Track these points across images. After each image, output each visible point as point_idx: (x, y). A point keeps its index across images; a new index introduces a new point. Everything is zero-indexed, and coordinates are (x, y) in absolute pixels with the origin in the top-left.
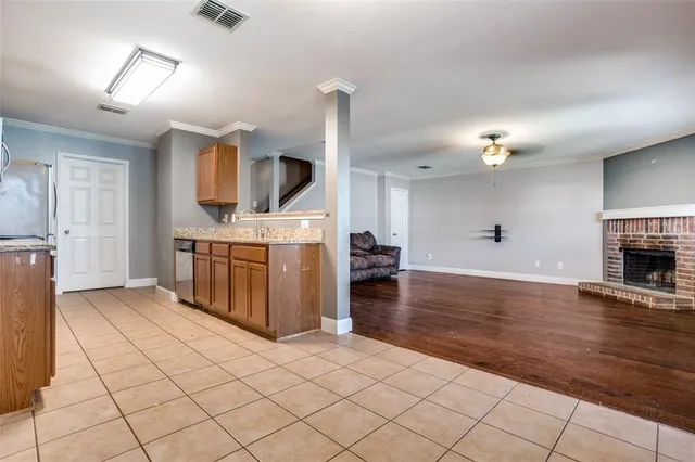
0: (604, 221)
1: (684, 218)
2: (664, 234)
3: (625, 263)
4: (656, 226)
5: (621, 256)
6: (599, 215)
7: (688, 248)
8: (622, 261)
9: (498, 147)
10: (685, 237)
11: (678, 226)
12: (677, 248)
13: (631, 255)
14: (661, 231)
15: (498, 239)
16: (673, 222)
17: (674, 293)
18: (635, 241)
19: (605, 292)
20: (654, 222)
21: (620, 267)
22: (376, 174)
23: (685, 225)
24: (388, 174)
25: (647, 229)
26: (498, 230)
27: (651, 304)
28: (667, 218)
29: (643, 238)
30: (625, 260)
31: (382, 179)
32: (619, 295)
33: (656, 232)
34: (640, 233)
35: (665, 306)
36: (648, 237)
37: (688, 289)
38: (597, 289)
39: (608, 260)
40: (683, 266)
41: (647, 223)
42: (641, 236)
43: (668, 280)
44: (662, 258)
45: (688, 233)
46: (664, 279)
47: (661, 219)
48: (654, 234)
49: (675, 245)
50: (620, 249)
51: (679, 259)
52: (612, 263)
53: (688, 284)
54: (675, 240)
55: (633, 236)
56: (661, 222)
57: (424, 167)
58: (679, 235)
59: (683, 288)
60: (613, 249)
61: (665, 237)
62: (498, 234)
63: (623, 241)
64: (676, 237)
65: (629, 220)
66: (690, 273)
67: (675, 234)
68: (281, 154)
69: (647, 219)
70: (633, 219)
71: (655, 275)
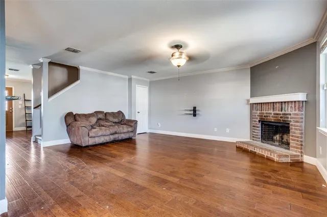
0: (251, 104)
1: (295, 102)
2: (283, 112)
3: (262, 130)
4: (279, 107)
5: (260, 125)
6: (248, 101)
7: (297, 122)
8: (260, 129)
9: (181, 53)
10: (295, 114)
11: (291, 107)
12: (291, 121)
13: (265, 125)
14: (281, 111)
15: (195, 115)
16: (288, 104)
17: (289, 149)
18: (267, 116)
19: (250, 149)
20: (278, 104)
21: (259, 132)
22: (127, 77)
23: (295, 106)
24: (133, 77)
25: (273, 109)
26: (195, 110)
27: (276, 158)
28: (285, 102)
29: (271, 115)
30: (262, 128)
31: (130, 80)
32: (258, 151)
33: (279, 111)
34: (269, 112)
35: (284, 160)
36: (274, 114)
37: (297, 148)
38: (245, 147)
39: (253, 127)
40: (294, 133)
41: (273, 106)
42: (271, 113)
43: (285, 140)
44: (282, 127)
45: (297, 112)
46: (282, 139)
47: (282, 102)
48: (277, 112)
49: (289, 119)
50: (259, 121)
51: (292, 128)
52: (255, 129)
53: (297, 144)
54: (289, 116)
55: (266, 113)
56: (282, 105)
57: (151, 72)
58: (291, 113)
59: (294, 147)
60: (255, 121)
61: (284, 114)
62: (194, 112)
63: (261, 116)
64: (290, 115)
65: (264, 103)
66: (298, 137)
67: (290, 112)
68: (49, 60)
69: (273, 103)
70: (266, 103)
71: (277, 137)
